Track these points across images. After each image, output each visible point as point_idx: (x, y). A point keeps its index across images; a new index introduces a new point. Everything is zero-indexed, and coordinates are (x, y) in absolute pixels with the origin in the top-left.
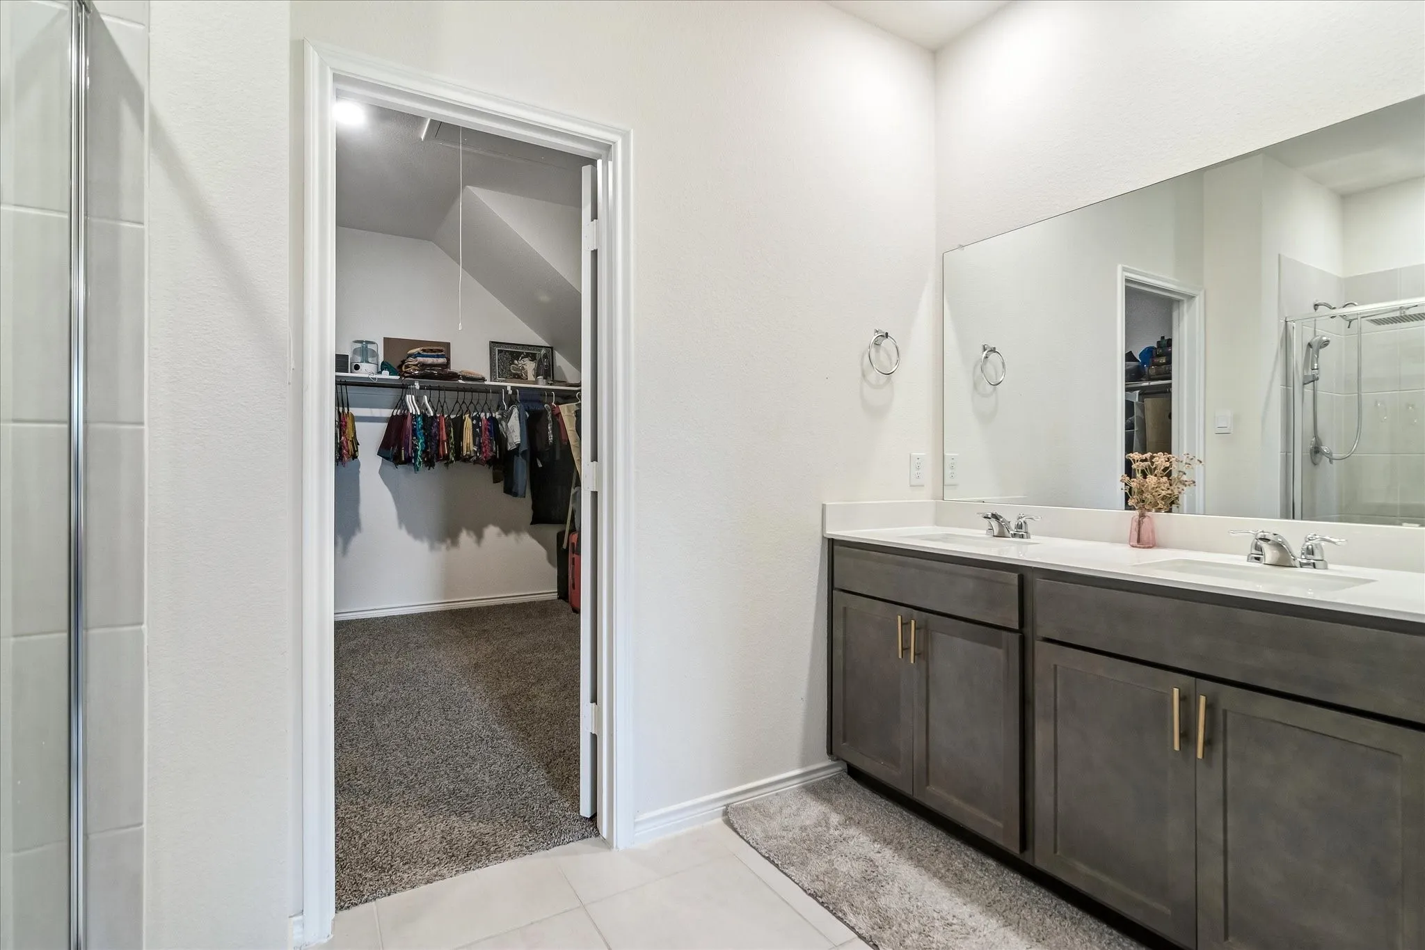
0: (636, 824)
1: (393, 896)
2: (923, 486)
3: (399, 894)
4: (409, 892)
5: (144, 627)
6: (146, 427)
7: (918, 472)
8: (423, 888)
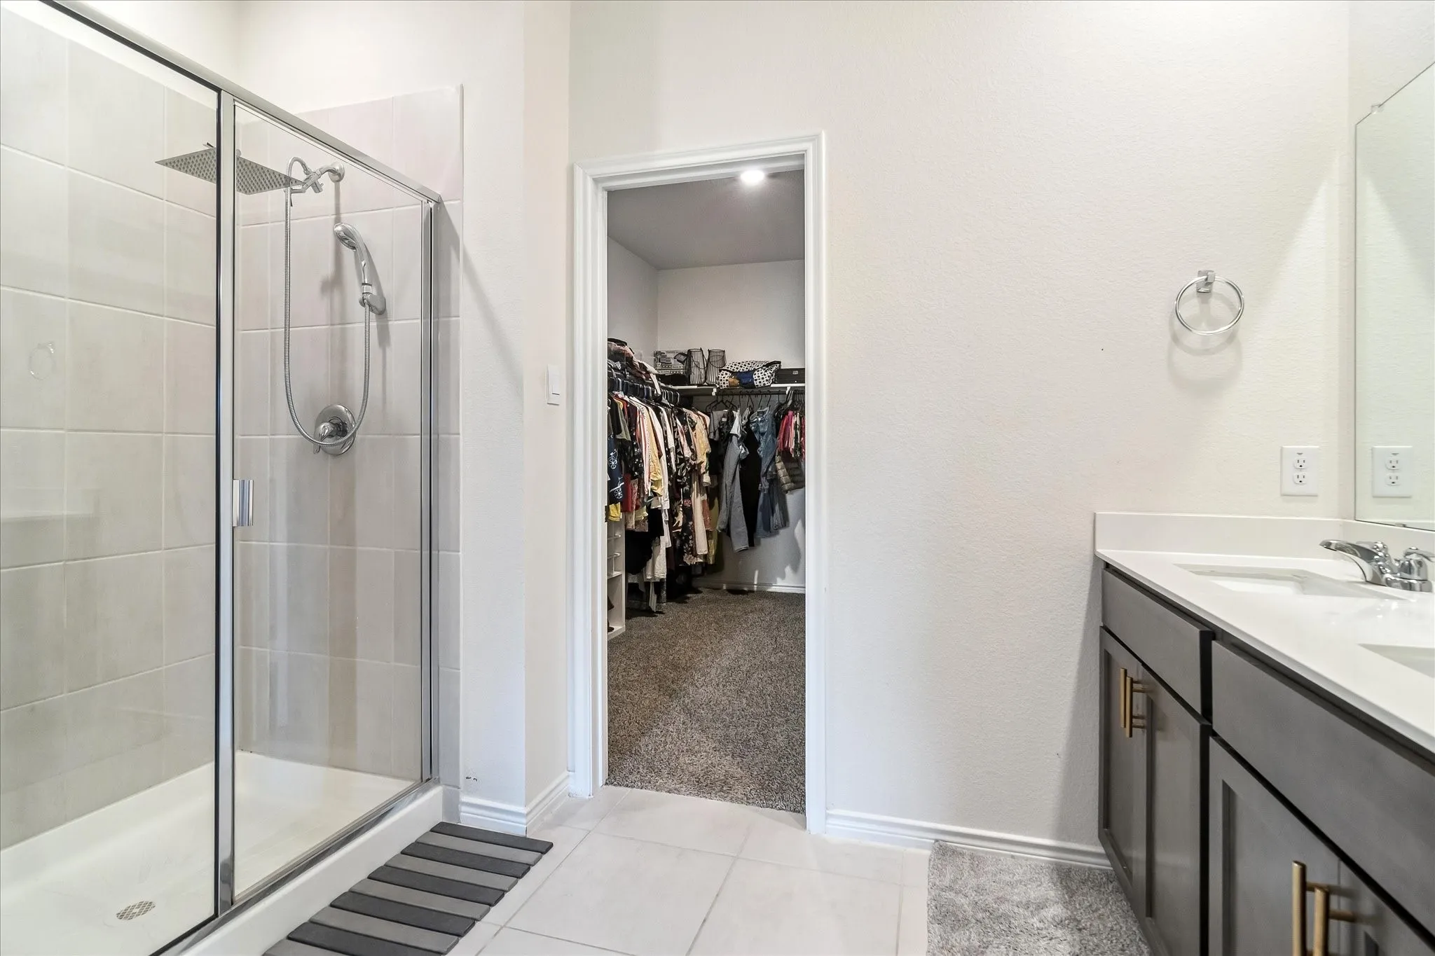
0: (827, 816)
1: (643, 790)
2: (1316, 496)
3: (647, 791)
4: (654, 792)
5: (460, 553)
6: (461, 436)
7: (1301, 474)
8: (664, 794)
